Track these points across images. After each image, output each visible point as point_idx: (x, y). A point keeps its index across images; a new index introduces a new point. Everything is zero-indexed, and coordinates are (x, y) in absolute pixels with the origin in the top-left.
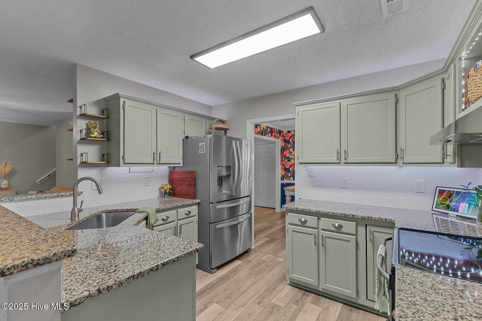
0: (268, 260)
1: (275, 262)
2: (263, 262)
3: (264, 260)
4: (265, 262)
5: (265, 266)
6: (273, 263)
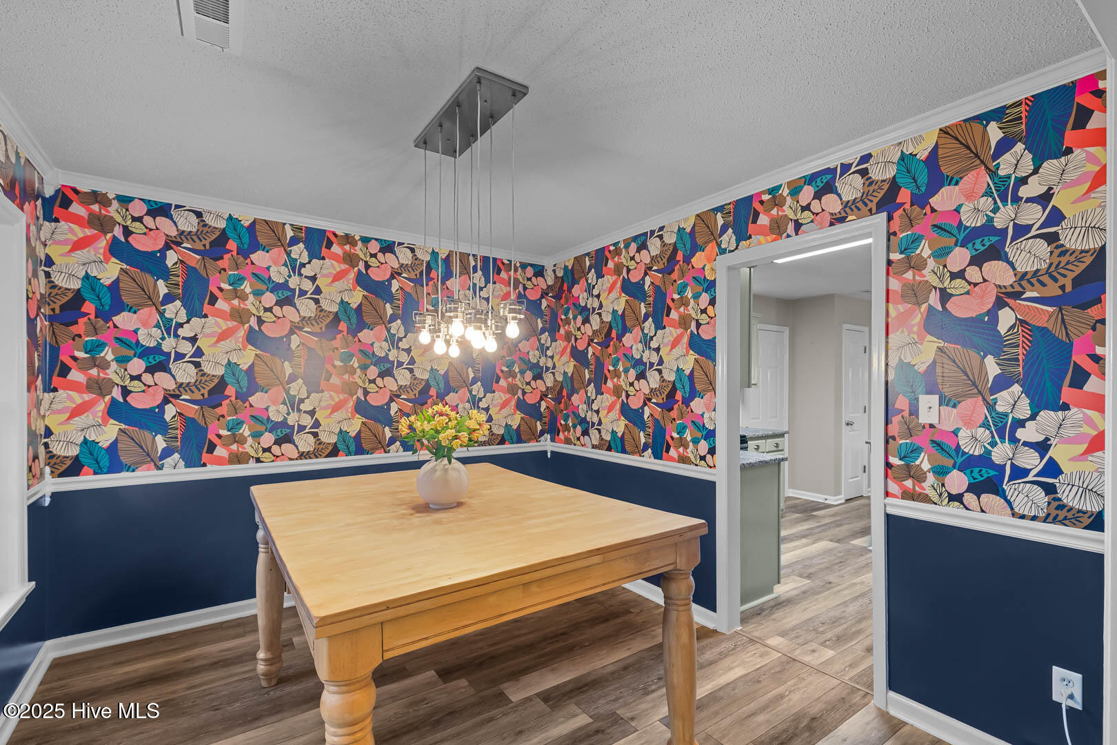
0: (814, 645)
1: (796, 637)
2: (828, 642)
3: (826, 647)
4: (821, 641)
5: (823, 633)
6: (801, 636)
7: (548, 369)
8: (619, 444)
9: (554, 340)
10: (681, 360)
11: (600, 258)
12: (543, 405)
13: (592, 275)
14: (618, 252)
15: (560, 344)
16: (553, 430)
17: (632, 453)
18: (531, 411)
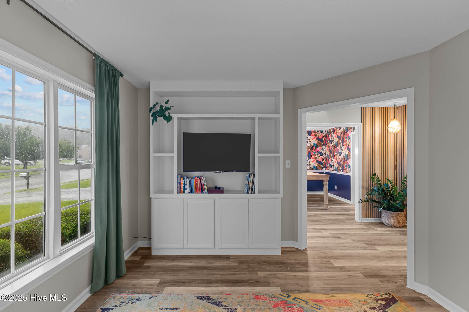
7: (324, 153)
8: (336, 170)
9: (325, 147)
10: (346, 152)
11: (333, 130)
12: (323, 162)
13: (332, 133)
14: (336, 129)
15: (327, 148)
16: (325, 167)
17: (339, 171)
18: (320, 163)
